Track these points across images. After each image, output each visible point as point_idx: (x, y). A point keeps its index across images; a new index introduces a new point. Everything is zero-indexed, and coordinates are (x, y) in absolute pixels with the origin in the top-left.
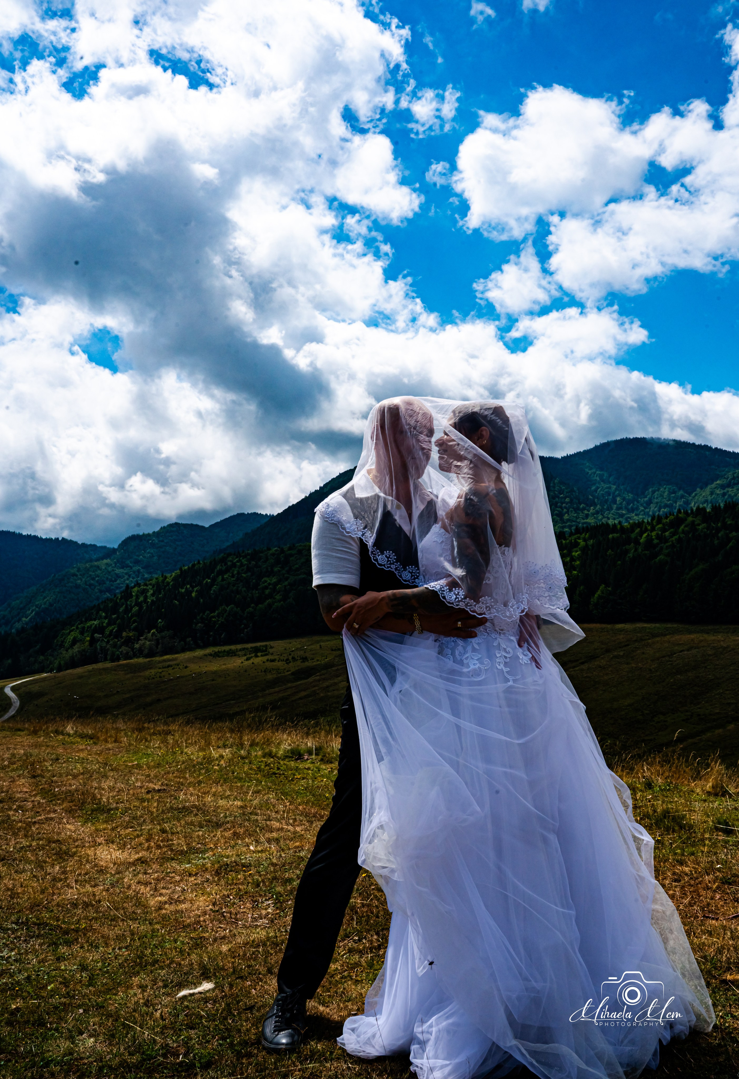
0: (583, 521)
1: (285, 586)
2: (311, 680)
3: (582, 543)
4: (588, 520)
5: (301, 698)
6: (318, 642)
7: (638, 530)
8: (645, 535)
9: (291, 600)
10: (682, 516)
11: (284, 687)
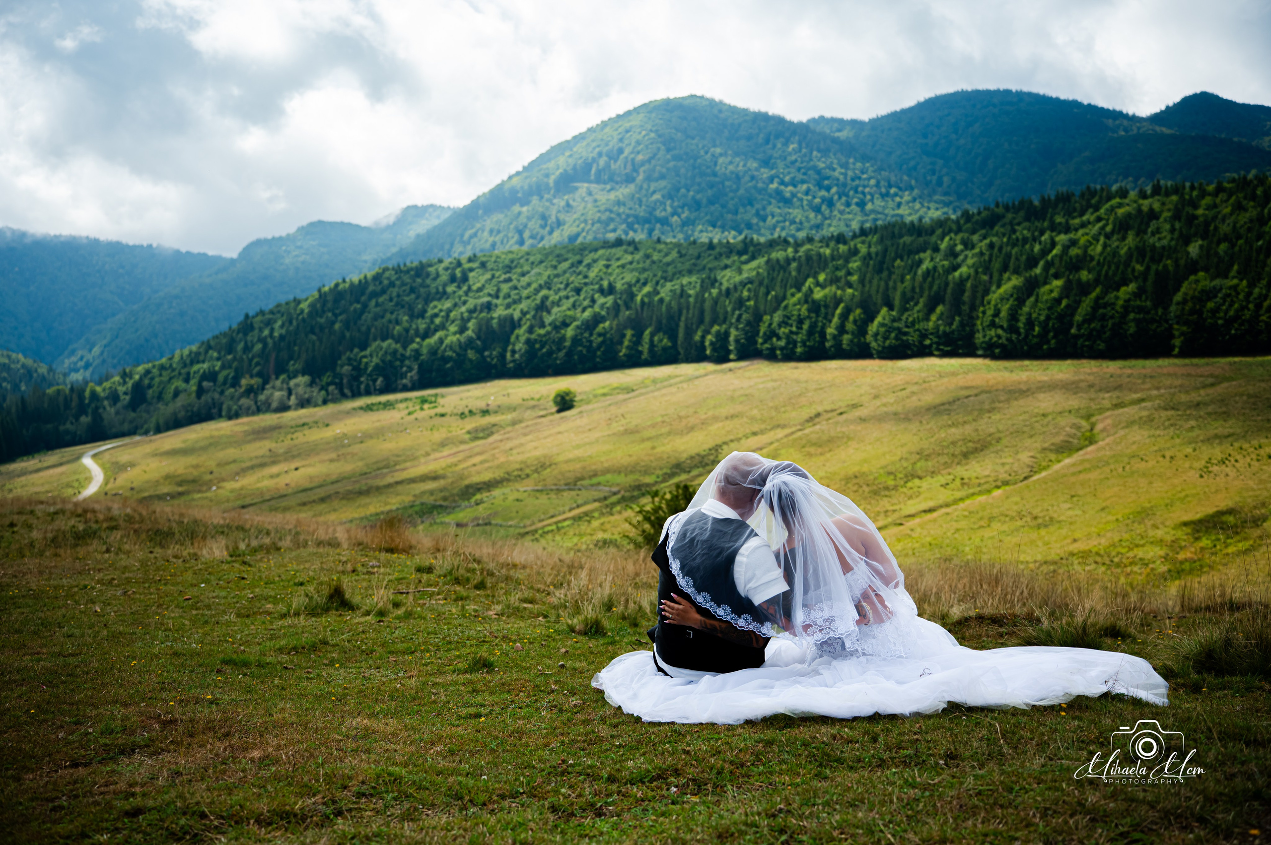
0: (892, 212)
1: (462, 313)
2: (491, 439)
3: (863, 250)
4: (900, 212)
5: (474, 465)
6: (507, 388)
7: (939, 232)
8: (947, 239)
9: (470, 333)
10: (1000, 210)
11: (455, 450)
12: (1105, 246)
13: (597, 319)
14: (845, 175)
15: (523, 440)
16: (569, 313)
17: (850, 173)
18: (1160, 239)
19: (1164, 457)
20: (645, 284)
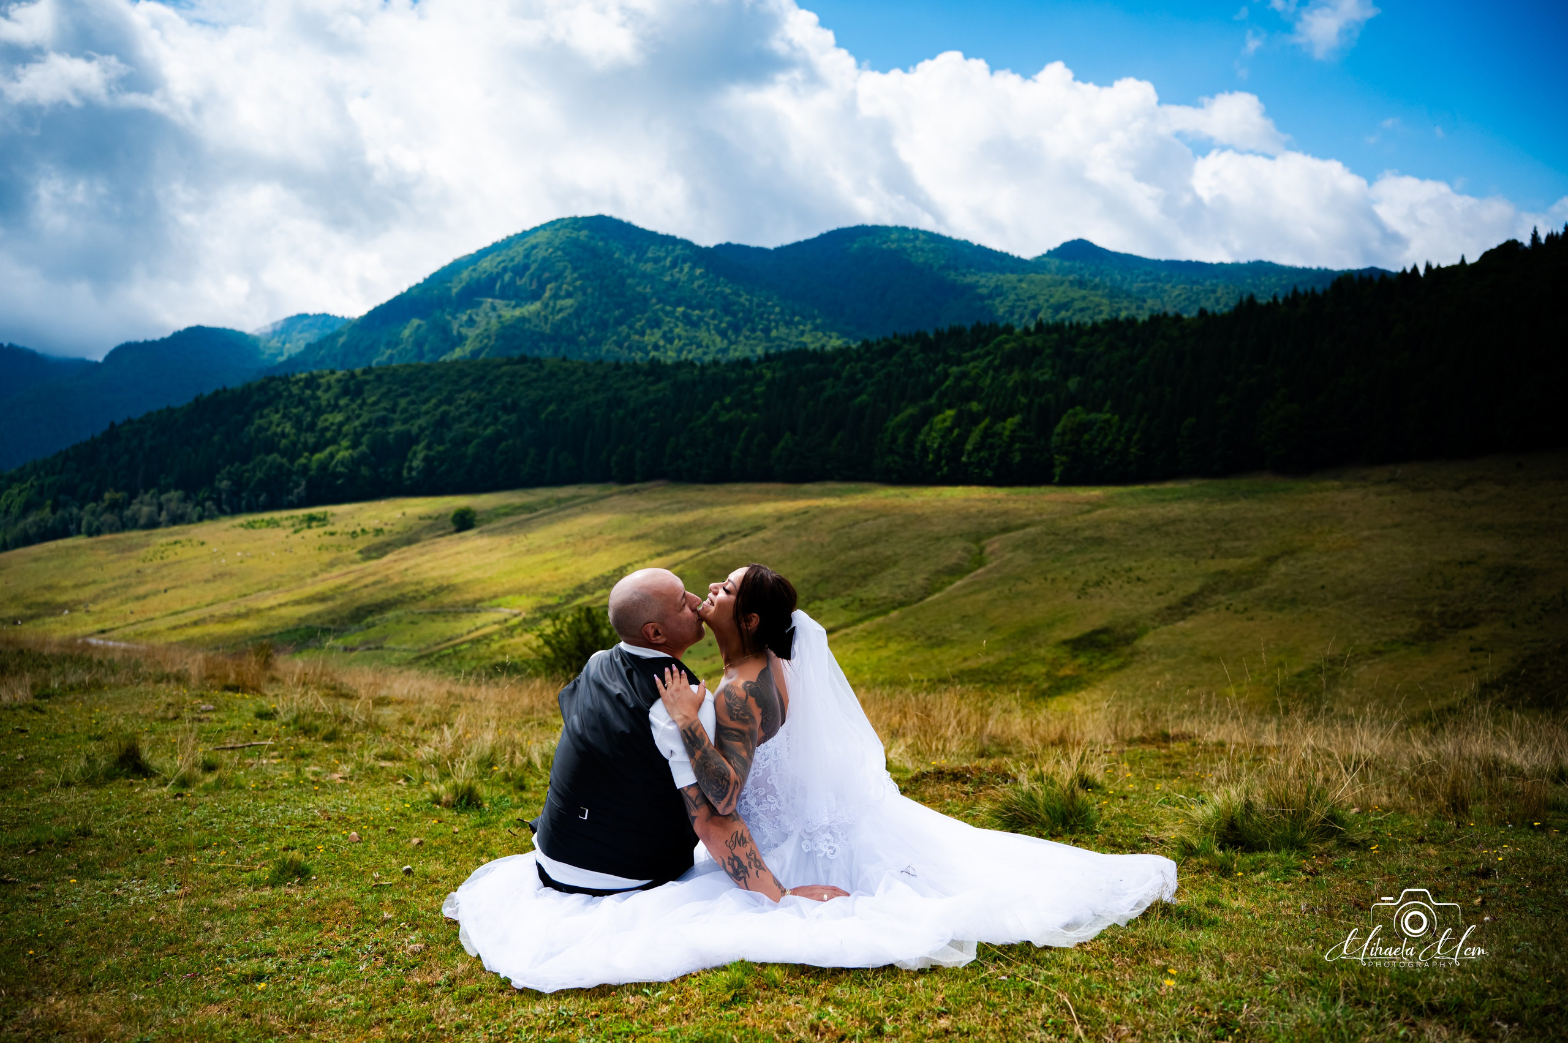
0: (795, 340)
1: (355, 428)
2: (385, 559)
3: (768, 375)
4: (804, 339)
5: (366, 586)
6: (401, 507)
7: (840, 360)
8: (848, 367)
9: (363, 448)
10: (897, 342)
11: (345, 570)
12: (994, 379)
13: (499, 437)
14: (751, 301)
15: (420, 560)
16: (470, 430)
17: (756, 300)
18: (1042, 374)
19: (1046, 579)
20: (550, 402)
